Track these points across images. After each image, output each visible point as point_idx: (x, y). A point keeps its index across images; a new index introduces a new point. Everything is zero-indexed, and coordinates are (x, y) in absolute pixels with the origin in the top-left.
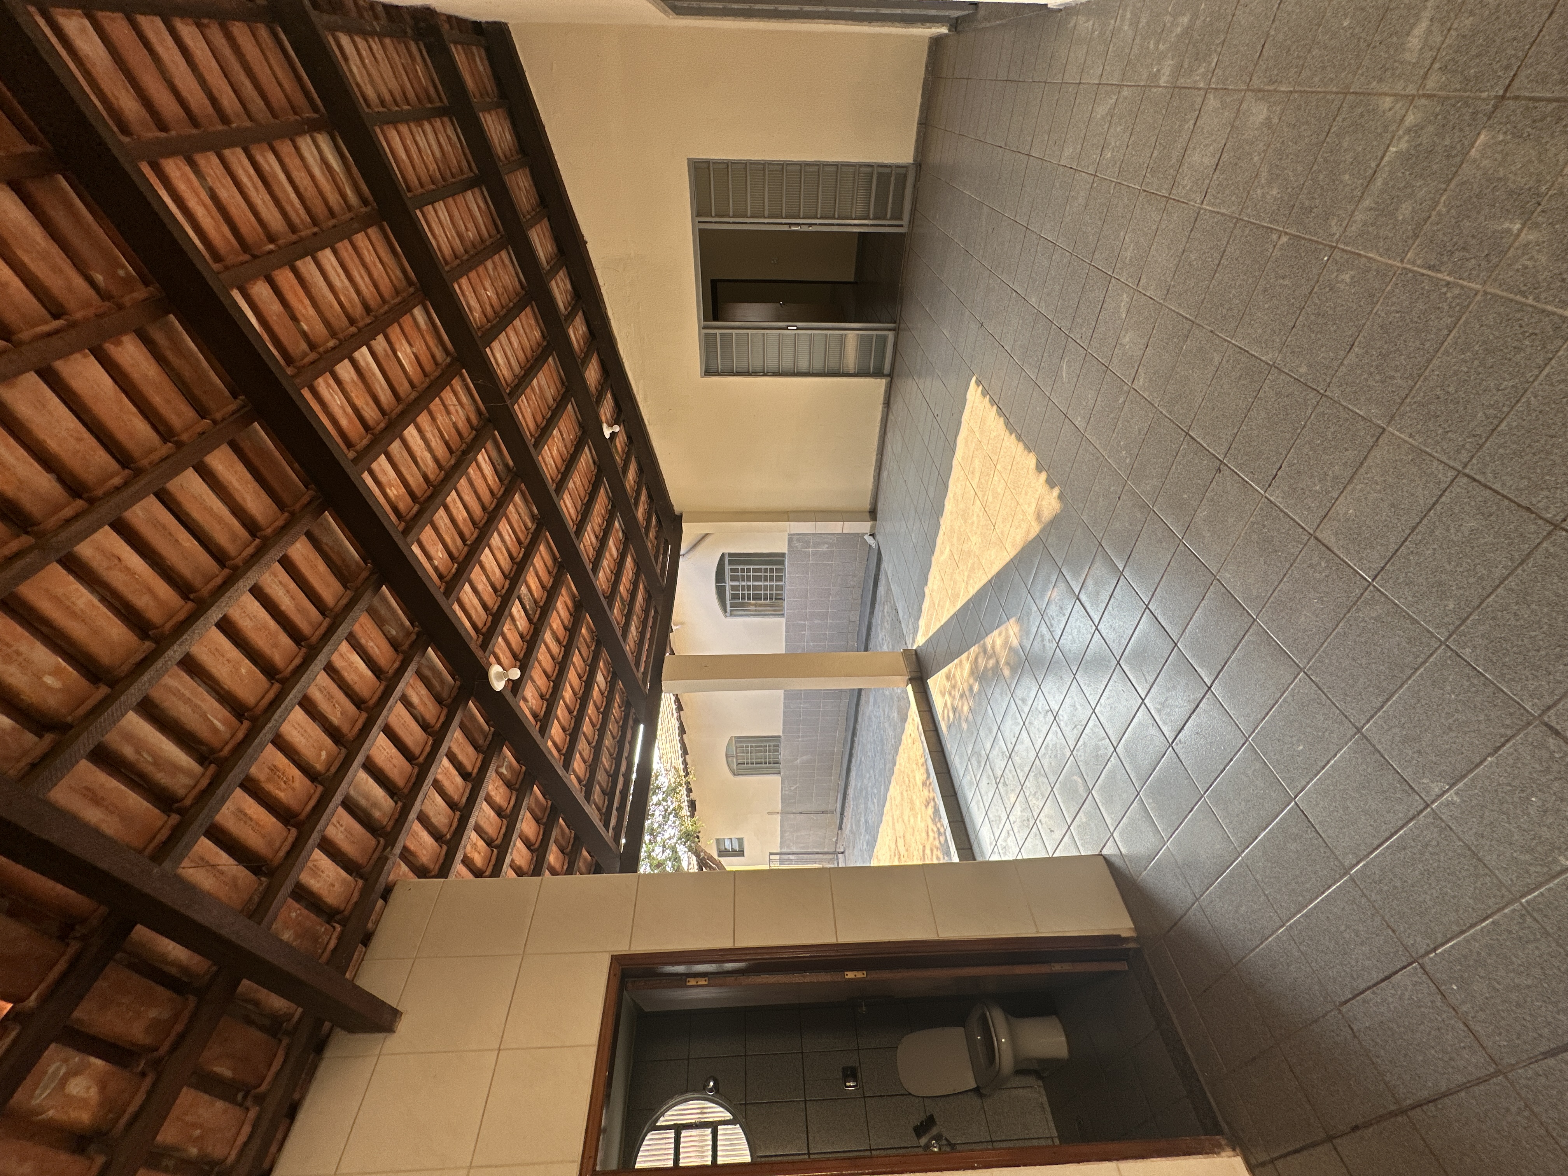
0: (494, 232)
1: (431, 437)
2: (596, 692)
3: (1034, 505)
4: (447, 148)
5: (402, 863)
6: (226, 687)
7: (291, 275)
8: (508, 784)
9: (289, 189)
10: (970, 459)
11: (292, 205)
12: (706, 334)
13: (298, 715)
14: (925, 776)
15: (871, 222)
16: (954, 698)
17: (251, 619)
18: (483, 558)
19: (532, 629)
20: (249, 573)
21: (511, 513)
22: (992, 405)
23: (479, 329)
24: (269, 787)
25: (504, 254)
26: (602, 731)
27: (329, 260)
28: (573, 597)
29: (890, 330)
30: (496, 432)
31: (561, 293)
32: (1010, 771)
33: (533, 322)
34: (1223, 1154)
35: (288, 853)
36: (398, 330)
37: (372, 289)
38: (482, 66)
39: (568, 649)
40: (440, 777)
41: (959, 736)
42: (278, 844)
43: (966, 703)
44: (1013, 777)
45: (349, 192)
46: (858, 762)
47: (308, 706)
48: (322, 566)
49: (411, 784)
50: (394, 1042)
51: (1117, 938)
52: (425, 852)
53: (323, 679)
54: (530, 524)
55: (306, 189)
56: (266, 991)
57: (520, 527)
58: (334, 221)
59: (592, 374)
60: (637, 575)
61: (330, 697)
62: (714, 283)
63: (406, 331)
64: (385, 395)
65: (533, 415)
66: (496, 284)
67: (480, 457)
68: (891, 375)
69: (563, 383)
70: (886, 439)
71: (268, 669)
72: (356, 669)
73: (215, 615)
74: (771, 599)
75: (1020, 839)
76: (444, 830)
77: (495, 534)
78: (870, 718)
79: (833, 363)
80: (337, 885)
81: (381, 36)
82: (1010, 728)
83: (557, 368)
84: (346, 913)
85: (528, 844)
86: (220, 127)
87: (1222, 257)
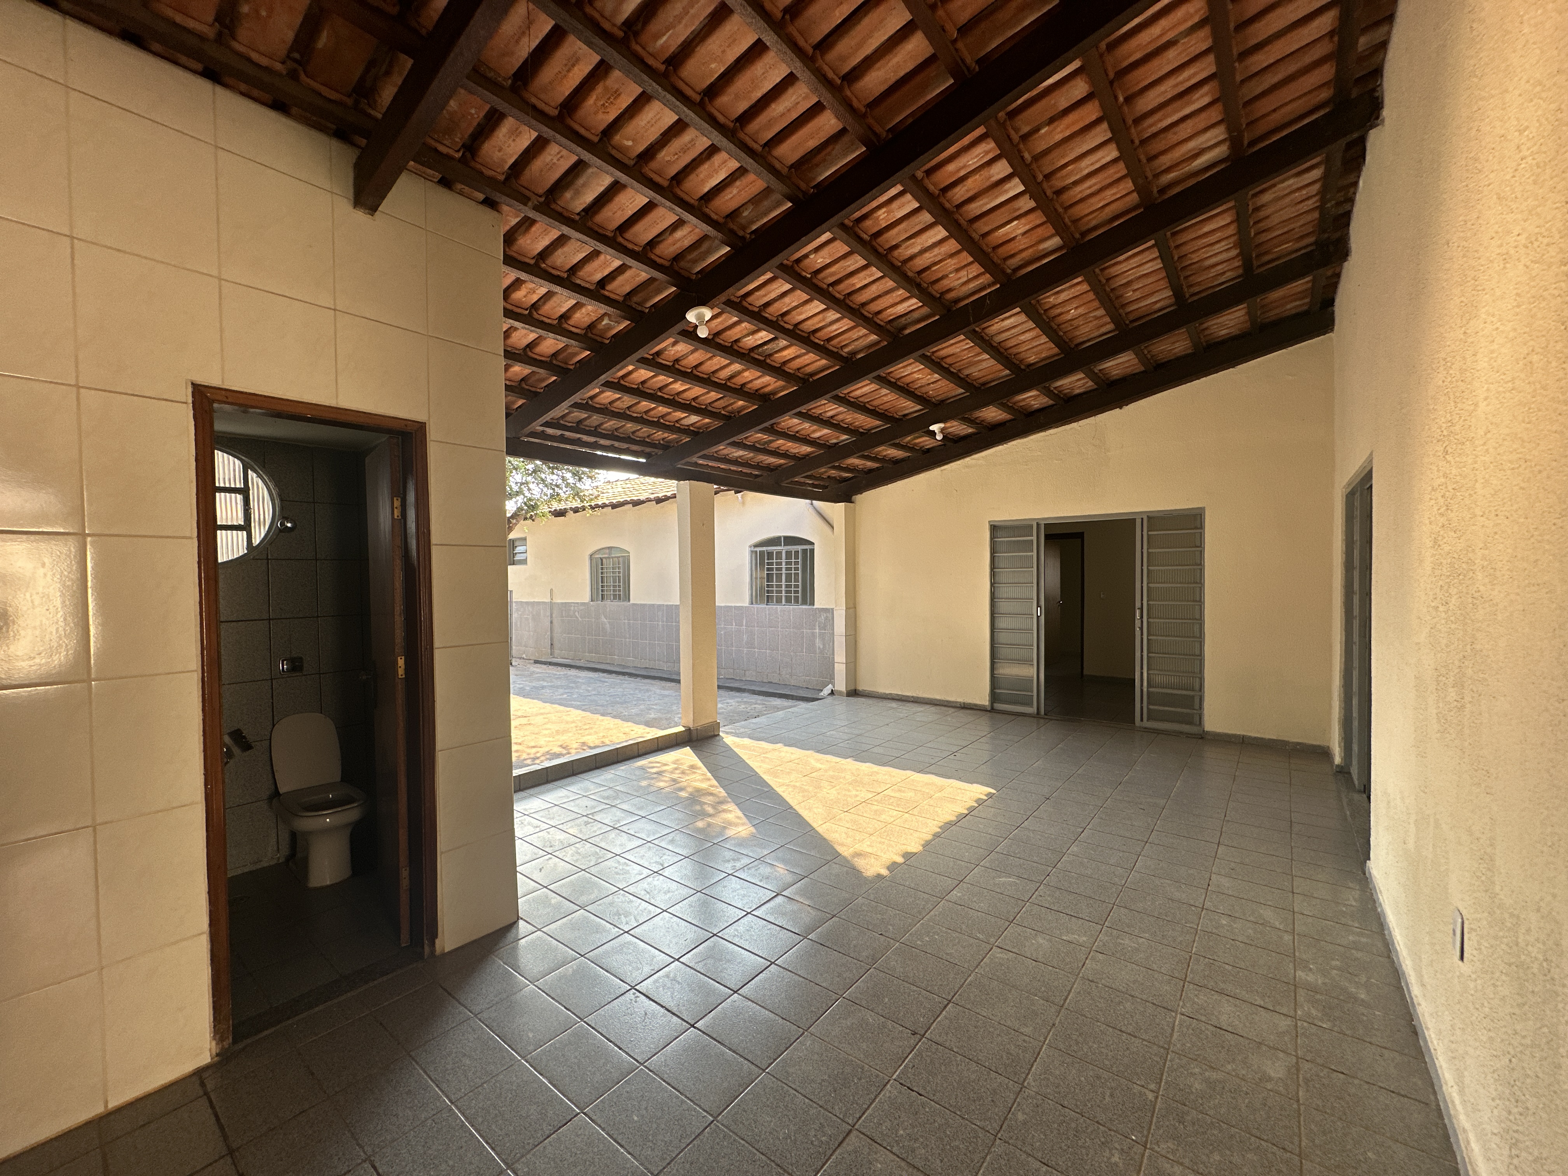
0: (1131, 317)
1: (935, 253)
2: (679, 414)
3: (869, 850)
4: (1213, 272)
5: (518, 219)
6: (698, 48)
7: (1094, 117)
8: (591, 326)
9: (1175, 118)
10: (913, 787)
11: (1161, 120)
12: (1032, 526)
13: (670, 118)
14: (592, 745)
15: (1145, 689)
16: (672, 772)
17: (763, 74)
18: (816, 302)
19: (744, 351)
20: (809, 73)
21: (858, 331)
22: (967, 809)
23: (1038, 301)
24: (599, 89)
25: (1111, 327)
26: (640, 420)
27: (1107, 156)
28: (774, 393)
29: (1038, 709)
30: (937, 318)
31: (1071, 383)
32: (600, 828)
33: (1043, 355)
34: (214, 1043)
35: (534, 107)
36: (1038, 222)
37: (1079, 197)
38: (1292, 307)
39: (723, 387)
40: (602, 257)
41: (634, 778)
42: (542, 96)
43: (667, 785)
44: (595, 832)
45: (1172, 176)
46: (603, 679)
47: (678, 128)
48: (812, 144)
49: (596, 229)
50: (344, 207)
51: (434, 935)
52: (528, 242)
53: (703, 143)
54: (846, 350)
55: (1175, 134)
56: (400, 83)
57: (845, 340)
58: (1144, 160)
59: (992, 414)
60: (794, 457)
61: (684, 150)
62: (1081, 536)
63: (1035, 231)
64: (976, 208)
65: (953, 355)
66: (1081, 318)
67: (914, 301)
68: (993, 710)
69: (984, 384)
70: (928, 706)
71: (714, 90)
72: (710, 176)
73: (769, 38)
74: (768, 592)
75: (533, 839)
76: (549, 261)
77: (839, 315)
78: (648, 691)
79: (1003, 652)
80: (500, 154)
81: (1321, 208)
82: (644, 828)
83: (999, 379)
84: (473, 164)
85: (531, 346)
86: (1235, 52)
87: (1130, 1034)
